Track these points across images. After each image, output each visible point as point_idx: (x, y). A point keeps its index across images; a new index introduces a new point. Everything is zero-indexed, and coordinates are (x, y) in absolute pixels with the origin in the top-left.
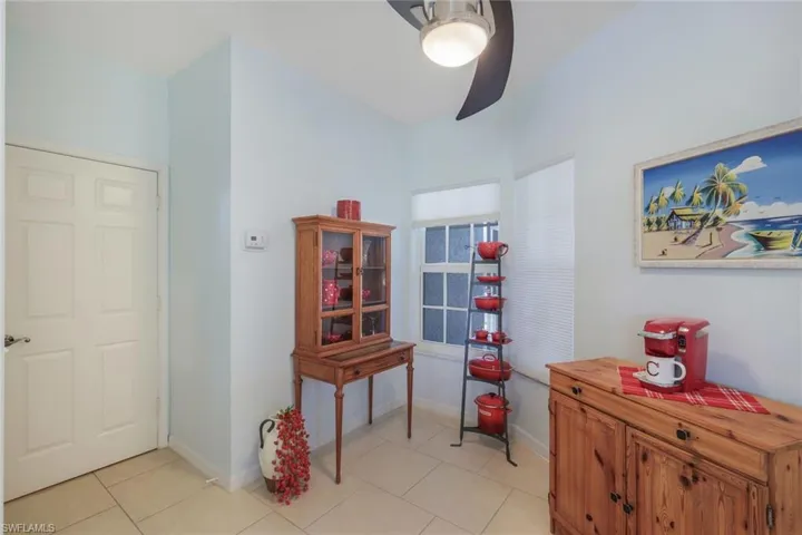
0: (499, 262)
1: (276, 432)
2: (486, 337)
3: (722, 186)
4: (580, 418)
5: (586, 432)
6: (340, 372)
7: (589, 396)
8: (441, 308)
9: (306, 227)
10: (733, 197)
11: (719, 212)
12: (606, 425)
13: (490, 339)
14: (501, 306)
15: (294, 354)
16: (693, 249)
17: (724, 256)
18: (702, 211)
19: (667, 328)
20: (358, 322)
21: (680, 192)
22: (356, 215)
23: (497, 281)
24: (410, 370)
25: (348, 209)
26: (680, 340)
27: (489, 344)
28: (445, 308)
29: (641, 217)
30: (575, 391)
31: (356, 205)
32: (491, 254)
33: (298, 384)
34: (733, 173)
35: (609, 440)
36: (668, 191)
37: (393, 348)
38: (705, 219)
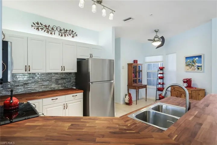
0: (163, 70)
1: (128, 96)
2: (160, 83)
3: (194, 61)
4: (174, 92)
5: (175, 94)
6: (137, 87)
7: (176, 89)
8: (151, 79)
9: (129, 65)
10: (195, 62)
11: (194, 64)
12: (178, 92)
13: (161, 84)
14: (163, 78)
15: (128, 85)
16: (191, 69)
17: (194, 70)
18: (192, 64)
19: (185, 79)
20: (138, 80)
21: (190, 61)
22: (137, 62)
23: (163, 74)
24: (146, 89)
25: (135, 61)
26: (187, 81)
27: (161, 85)
28: (152, 79)
29: (185, 64)
30: (174, 88)
31: (137, 61)
32: (162, 69)
33: (128, 90)
34: (195, 59)
35: (178, 94)
36: (188, 61)
37: (143, 85)
38: (192, 65)
